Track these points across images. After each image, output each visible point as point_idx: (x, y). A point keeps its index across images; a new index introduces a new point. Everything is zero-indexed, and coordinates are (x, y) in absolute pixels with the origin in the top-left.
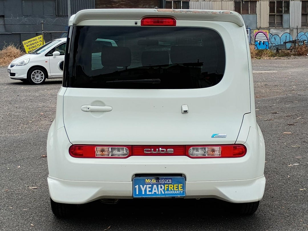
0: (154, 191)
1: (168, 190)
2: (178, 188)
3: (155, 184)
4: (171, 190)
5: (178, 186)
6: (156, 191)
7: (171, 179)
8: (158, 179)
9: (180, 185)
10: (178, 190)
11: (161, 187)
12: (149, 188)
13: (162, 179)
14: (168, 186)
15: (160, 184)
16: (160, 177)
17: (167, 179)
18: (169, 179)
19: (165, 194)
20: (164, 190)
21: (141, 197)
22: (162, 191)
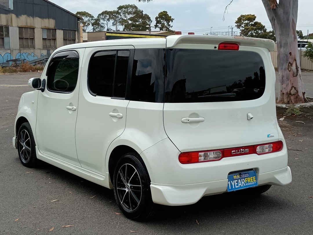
0: (239, 185)
1: (247, 182)
2: (253, 180)
3: (239, 179)
4: (249, 182)
5: (253, 178)
6: (241, 184)
7: (248, 173)
8: (240, 174)
9: (254, 177)
10: (254, 182)
11: (243, 181)
12: (236, 182)
13: (243, 174)
14: (247, 179)
15: (242, 178)
16: (242, 173)
17: (246, 174)
18: (247, 173)
19: (246, 186)
20: (245, 183)
21: (232, 191)
22: (244, 184)
